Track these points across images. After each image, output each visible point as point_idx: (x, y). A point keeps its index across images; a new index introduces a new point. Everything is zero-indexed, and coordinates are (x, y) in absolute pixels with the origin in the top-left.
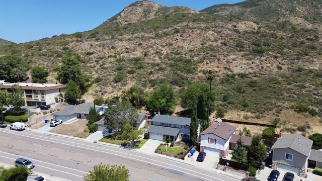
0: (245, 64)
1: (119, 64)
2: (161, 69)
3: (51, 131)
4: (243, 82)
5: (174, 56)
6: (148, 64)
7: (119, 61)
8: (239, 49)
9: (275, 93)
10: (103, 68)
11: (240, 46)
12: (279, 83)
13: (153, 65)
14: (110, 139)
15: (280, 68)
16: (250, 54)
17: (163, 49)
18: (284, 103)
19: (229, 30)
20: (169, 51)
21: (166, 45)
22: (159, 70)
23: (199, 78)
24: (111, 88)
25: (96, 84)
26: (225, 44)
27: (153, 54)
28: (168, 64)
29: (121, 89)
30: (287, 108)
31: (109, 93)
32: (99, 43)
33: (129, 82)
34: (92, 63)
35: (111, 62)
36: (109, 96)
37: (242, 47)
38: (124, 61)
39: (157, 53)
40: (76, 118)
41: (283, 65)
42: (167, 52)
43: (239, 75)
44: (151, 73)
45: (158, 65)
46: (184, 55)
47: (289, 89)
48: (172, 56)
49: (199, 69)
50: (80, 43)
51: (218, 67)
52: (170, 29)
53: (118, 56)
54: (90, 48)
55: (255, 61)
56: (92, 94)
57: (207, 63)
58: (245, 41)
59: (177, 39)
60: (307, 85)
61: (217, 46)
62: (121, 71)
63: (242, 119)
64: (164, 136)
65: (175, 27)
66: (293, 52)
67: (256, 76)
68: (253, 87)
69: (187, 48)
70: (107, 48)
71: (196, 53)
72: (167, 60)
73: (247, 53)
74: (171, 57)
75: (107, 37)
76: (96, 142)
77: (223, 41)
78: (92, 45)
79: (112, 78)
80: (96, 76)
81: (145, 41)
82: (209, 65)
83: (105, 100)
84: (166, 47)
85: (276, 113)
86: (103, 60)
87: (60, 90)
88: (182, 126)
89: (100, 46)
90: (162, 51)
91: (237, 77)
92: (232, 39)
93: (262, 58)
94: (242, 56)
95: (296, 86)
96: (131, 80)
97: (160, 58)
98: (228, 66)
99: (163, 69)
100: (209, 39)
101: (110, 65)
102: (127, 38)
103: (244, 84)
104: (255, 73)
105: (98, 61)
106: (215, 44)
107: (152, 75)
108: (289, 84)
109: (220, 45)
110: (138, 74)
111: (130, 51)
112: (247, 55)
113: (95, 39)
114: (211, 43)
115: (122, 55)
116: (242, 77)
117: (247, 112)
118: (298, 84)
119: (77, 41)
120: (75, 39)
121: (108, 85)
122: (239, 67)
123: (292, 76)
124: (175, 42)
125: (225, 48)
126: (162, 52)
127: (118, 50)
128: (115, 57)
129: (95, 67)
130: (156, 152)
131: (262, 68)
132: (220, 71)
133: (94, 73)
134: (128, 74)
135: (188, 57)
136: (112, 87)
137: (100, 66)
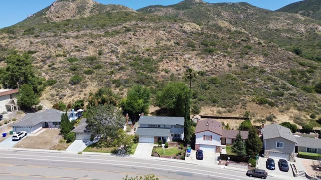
0: (200, 63)
1: (72, 64)
2: (122, 69)
3: (17, 146)
4: (204, 80)
5: (131, 55)
6: (105, 63)
7: (71, 60)
8: (191, 48)
9: (235, 88)
10: (54, 68)
11: (191, 46)
12: (234, 79)
13: (112, 64)
14: (95, 147)
15: (230, 66)
16: (203, 54)
17: (117, 48)
18: (245, 97)
19: (177, 30)
20: (125, 51)
21: (121, 43)
22: (119, 70)
23: (162, 76)
24: (69, 91)
25: (50, 87)
26: (178, 44)
27: (108, 53)
28: (128, 63)
29: (82, 91)
30: (249, 101)
31: (69, 97)
32: (40, 40)
33: (89, 83)
34: (37, 63)
35: (62, 62)
36: (71, 99)
37: (194, 47)
38: (76, 60)
39: (113, 51)
40: (41, 128)
41: (232, 63)
42: (123, 51)
43: (199, 73)
44: (112, 73)
45: (117, 64)
46: (141, 54)
47: (245, 84)
48: (129, 55)
49: (161, 68)
50: (14, 40)
51: (177, 66)
52: (119, 27)
53: (68, 55)
54: (30, 46)
55: (208, 60)
56: (47, 99)
57: (167, 62)
58: (194, 41)
59: (131, 38)
60: (258, 80)
61: (171, 46)
62: (77, 72)
63: (215, 114)
64: (155, 137)
65: (124, 25)
66: (236, 51)
67: (213, 74)
68: (215, 84)
69: (144, 47)
70: (52, 47)
71: (153, 52)
72: (125, 59)
73: (199, 52)
74: (128, 57)
75: (48, 34)
76: (81, 153)
77: (175, 41)
78: (31, 43)
79: (68, 80)
80: (47, 78)
81: (96, 39)
82: (169, 64)
83: (67, 105)
84: (121, 45)
85: (243, 107)
86: (51, 60)
87: (11, 96)
88: (172, 126)
89: (43, 44)
90: (117, 49)
91: (197, 75)
92: (182, 39)
93: (214, 57)
94: (196, 55)
95: (250, 81)
96: (92, 81)
97: (117, 57)
98: (186, 65)
99: (124, 68)
100: (162, 39)
101: (61, 65)
102: (73, 35)
103: (205, 81)
104: (211, 71)
105: (44, 61)
106: (169, 44)
107: (113, 75)
108: (243, 80)
109: (173, 45)
110: (98, 74)
111: (81, 50)
112: (200, 54)
113: (33, 36)
114: (165, 43)
115: (72, 54)
116: (202, 74)
117: (218, 107)
118: (250, 80)
119: (10, 38)
120: (6, 35)
121: (65, 87)
122: (196, 66)
123: (242, 73)
124: (129, 40)
125: (179, 47)
126: (118, 51)
127: (66, 48)
128: (65, 56)
129: (42, 67)
130: (152, 156)
131: (216, 66)
132: (180, 69)
133: (44, 74)
134: (85, 75)
135: (146, 56)
136: (70, 89)
137: (49, 66)
